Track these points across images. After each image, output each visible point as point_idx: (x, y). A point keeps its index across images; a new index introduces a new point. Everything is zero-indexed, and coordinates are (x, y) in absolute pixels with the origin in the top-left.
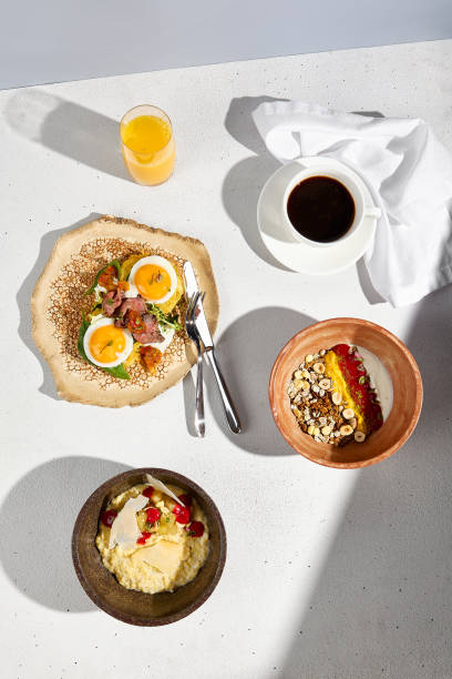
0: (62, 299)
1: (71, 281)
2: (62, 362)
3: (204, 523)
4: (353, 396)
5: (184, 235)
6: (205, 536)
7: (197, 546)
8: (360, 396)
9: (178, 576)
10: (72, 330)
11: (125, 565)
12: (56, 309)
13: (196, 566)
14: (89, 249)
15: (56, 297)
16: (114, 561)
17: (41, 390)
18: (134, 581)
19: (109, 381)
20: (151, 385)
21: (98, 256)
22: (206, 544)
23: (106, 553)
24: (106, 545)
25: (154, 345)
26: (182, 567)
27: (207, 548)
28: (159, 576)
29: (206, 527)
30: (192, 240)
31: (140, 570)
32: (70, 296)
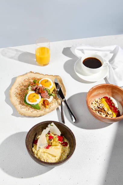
0: (18, 91)
1: (21, 87)
2: (19, 107)
3: (68, 142)
4: (111, 109)
5: (54, 75)
6: (68, 145)
7: (66, 149)
8: (113, 108)
9: (60, 158)
10: (22, 99)
11: (42, 155)
12: (17, 94)
13: (66, 154)
14: (26, 80)
15: (17, 91)
16: (39, 154)
17: (12, 115)
18: (45, 160)
19: (34, 110)
20: (47, 111)
21: (29, 81)
22: (69, 148)
23: (36, 152)
24: (36, 150)
25: (47, 99)
26: (61, 155)
27: (69, 149)
28: (54, 158)
29: (68, 143)
30: (56, 76)
31: (47, 156)
32: (21, 90)
